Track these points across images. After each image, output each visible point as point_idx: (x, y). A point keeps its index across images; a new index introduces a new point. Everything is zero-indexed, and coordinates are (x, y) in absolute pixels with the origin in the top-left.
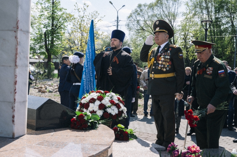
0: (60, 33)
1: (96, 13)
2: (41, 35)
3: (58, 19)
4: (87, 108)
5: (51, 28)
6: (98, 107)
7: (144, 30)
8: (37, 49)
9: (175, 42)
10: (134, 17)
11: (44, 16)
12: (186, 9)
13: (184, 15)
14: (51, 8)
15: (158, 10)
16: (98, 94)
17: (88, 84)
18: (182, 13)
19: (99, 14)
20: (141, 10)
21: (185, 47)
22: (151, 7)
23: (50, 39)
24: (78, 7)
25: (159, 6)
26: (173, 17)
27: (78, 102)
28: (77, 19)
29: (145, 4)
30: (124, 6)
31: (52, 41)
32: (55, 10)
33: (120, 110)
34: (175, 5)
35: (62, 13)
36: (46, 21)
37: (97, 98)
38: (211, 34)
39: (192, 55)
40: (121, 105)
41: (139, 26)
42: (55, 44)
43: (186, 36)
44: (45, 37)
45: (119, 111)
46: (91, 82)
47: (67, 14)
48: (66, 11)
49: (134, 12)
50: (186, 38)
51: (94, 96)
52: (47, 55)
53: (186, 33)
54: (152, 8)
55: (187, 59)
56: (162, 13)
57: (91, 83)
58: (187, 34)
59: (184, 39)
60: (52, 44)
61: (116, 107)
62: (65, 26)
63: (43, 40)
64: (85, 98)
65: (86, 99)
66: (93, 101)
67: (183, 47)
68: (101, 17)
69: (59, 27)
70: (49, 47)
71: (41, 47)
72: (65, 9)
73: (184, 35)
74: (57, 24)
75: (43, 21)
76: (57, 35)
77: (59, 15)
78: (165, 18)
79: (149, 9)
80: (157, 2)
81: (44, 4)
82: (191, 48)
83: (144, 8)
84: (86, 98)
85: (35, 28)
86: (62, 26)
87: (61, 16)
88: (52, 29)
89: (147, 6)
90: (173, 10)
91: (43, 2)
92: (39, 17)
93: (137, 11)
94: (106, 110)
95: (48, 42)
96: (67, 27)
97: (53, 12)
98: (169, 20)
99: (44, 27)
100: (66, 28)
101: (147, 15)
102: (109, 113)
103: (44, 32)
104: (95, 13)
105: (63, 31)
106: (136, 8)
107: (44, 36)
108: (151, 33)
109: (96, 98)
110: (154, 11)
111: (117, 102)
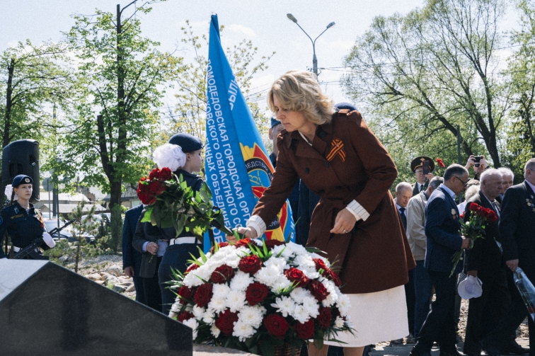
0: (144, 116)
1: (247, 48)
2: (87, 125)
3: (135, 73)
4: (204, 304)
5: (117, 103)
6: (243, 297)
7: (396, 93)
8: (77, 168)
9: (495, 123)
10: (365, 58)
11: (96, 67)
12: (522, 23)
13: (516, 39)
14: (113, 42)
15: (436, 32)
16: (244, 251)
18: (509, 35)
19: (256, 49)
20: (385, 36)
21: (526, 137)
22: (414, 22)
23: (116, 135)
24: (192, 33)
25: (436, 20)
26: (483, 49)
27: (173, 284)
28: (193, 70)
29: (395, 15)
30: (331, 25)
31: (122, 142)
32: (126, 48)
33: (326, 303)
34: (485, 13)
35: (146, 54)
36: (102, 84)
37: (239, 266)
40: (329, 285)
41: (381, 83)
42: (129, 148)
43: (527, 104)
44: (101, 130)
45: (321, 309)
47: (161, 56)
48: (158, 48)
49: (364, 41)
50: (527, 110)
51: (229, 259)
52: (108, 181)
53: (526, 95)
54: (418, 25)
56: (447, 39)
58: (530, 96)
59: (521, 112)
60: (122, 150)
61: (309, 292)
62: (157, 93)
63: (94, 138)
64: (198, 266)
65: (202, 271)
66: (224, 275)
67: (523, 137)
68: (264, 57)
69: (141, 96)
70: (114, 159)
71: (90, 161)
72: (155, 44)
73: (521, 101)
74: (133, 89)
75: (91, 85)
76: (135, 120)
77: (137, 62)
78: (459, 53)
79: (409, 29)
80: (432, 7)
81: (92, 32)
83: (392, 29)
84: (201, 267)
85: (72, 109)
86: (150, 95)
87: (145, 65)
88: (121, 104)
89: (400, 21)
90: (482, 29)
91: (91, 26)
92: (82, 71)
93: (374, 38)
94: (273, 305)
95: (108, 145)
96: (164, 94)
97: (121, 54)
98: (472, 59)
99: (96, 102)
100: (161, 100)
101: (403, 50)
102: (285, 315)
103: (98, 114)
104: (244, 46)
105: (153, 109)
106: (369, 28)
107: (96, 128)
108: (419, 101)
109: (234, 263)
110: (424, 36)
111: (314, 275)
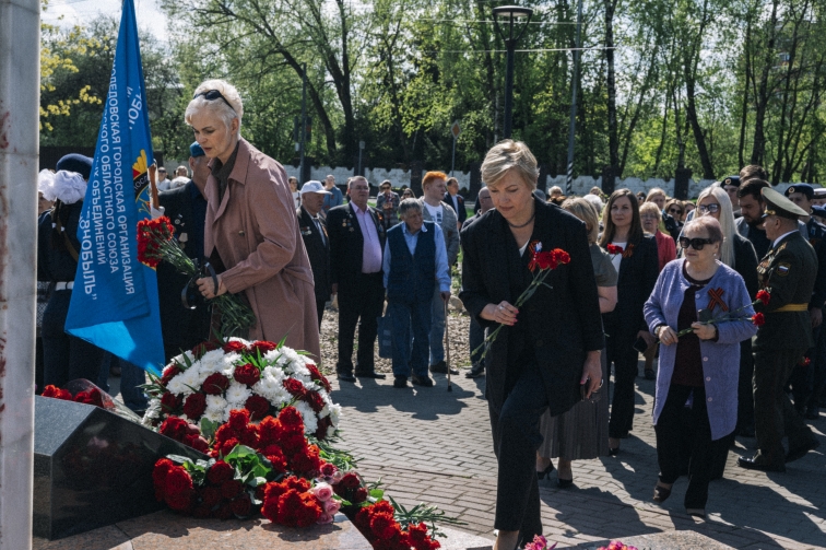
4: (196, 415)
7: (228, 12)
9: (350, 63)
17: (106, 241)
21: (386, 84)
33: (323, 415)
37: (235, 375)
38: (484, 37)
39: (415, 115)
43: (390, 42)
45: (319, 422)
46: (118, 236)
50: (389, 50)
51: (222, 367)
55: (395, 130)
57: (118, 240)
58: (393, 33)
59: (382, 51)
61: (307, 404)
64: (182, 371)
65: (189, 378)
66: (217, 384)
67: (381, 82)
73: (382, 37)
82: (409, 88)
109: (229, 372)
111: (309, 385)
